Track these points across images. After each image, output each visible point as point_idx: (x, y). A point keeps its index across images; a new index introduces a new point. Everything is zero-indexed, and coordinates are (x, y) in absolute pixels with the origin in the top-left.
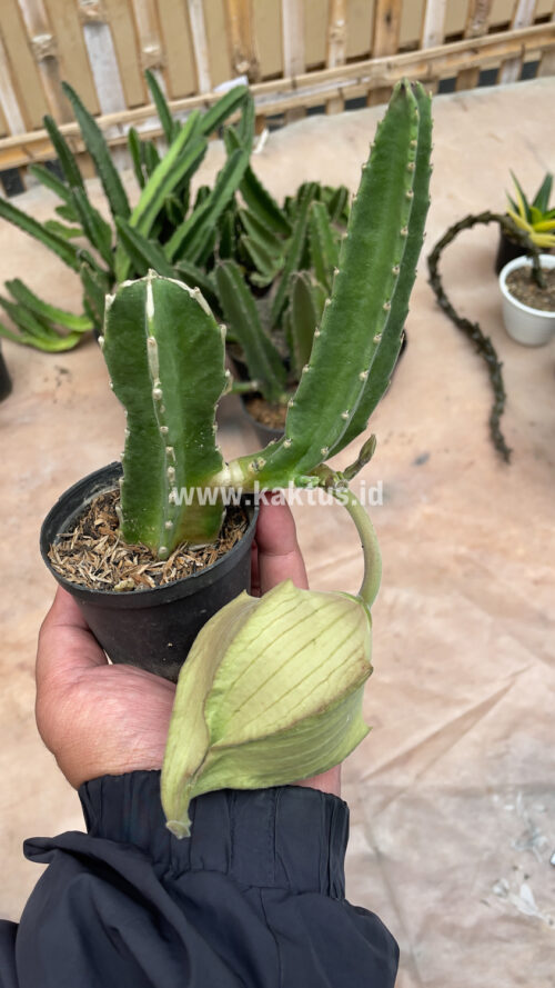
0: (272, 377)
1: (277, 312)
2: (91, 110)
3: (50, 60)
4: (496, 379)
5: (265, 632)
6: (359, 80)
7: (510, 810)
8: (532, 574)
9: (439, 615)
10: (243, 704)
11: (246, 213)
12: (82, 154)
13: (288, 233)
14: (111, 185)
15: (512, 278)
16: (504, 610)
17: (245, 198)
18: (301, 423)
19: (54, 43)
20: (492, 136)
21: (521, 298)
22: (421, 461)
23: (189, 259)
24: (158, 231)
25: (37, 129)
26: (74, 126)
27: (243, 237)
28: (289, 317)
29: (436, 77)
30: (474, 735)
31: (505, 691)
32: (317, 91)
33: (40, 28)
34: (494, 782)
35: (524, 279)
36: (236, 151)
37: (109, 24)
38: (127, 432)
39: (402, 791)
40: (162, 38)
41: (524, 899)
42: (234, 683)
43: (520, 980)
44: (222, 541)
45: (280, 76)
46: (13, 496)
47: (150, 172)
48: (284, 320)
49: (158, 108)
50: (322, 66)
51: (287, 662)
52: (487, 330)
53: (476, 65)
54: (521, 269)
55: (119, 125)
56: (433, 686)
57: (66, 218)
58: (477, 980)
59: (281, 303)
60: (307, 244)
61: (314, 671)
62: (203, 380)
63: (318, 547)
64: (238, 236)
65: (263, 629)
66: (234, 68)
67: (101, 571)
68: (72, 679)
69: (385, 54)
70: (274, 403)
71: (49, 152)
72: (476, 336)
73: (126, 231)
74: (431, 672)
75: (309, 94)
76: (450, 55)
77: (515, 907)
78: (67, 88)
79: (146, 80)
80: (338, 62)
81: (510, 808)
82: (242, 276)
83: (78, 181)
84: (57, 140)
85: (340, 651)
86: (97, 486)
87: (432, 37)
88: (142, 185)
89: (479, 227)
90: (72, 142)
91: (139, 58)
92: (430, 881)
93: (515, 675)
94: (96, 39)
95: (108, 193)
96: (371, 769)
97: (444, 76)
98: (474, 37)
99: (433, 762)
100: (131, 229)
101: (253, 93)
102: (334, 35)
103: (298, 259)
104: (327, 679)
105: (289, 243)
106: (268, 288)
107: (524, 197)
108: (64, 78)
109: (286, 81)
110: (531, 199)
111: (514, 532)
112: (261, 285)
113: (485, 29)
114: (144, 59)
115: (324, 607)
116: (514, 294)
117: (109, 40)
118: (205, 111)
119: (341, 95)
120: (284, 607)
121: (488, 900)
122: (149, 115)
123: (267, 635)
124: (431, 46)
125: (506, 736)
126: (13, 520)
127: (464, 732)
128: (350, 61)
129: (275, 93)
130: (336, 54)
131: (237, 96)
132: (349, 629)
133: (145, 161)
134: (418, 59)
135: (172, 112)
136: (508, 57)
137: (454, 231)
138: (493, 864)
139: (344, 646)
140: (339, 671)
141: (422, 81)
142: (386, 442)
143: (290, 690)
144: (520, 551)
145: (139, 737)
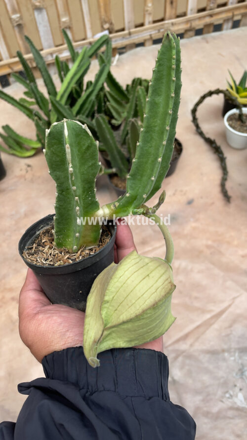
0: (122, 167)
1: (123, 137)
2: (38, 48)
3: (20, 26)
4: (223, 165)
5: (126, 273)
6: (159, 31)
7: (233, 359)
8: (241, 252)
9: (199, 272)
10: (119, 306)
11: (109, 92)
12: (35, 68)
13: (128, 101)
14: (48, 82)
15: (230, 119)
16: (229, 269)
17: (108, 86)
18: (133, 185)
19: (21, 18)
20: (220, 54)
21: (234, 128)
22: (190, 202)
23: (83, 114)
24: (69, 102)
25: (14, 57)
26: (30, 55)
27: (108, 103)
28: (128, 139)
29: (194, 28)
30: (216, 326)
31: (230, 306)
32: (140, 36)
33: (15, 12)
34: (225, 347)
35: (235, 119)
36: (104, 64)
37: (46, 9)
38: (57, 194)
39: (183, 352)
40: (69, 14)
41: (239, 400)
42: (113, 297)
43: (238, 436)
44: (101, 244)
45: (123, 30)
46: (7, 223)
47: (65, 75)
48: (127, 141)
49: (68, 46)
50: (142, 25)
51: (137, 285)
52: (219, 143)
53: (212, 22)
54: (234, 115)
55: (51, 54)
56: (197, 304)
57: (28, 97)
58: (219, 436)
59: (125, 133)
60: (136, 106)
61: (150, 288)
62: (90, 167)
63: (144, 243)
64: (105, 103)
65: (125, 272)
66: (102, 27)
67: (47, 259)
68: (35, 312)
69: (170, 18)
70: (123, 178)
71: (20, 67)
72: (214, 145)
73: (54, 102)
74: (196, 298)
75: (136, 37)
76: (200, 18)
77: (235, 403)
78: (27, 38)
79: (63, 34)
80: (149, 23)
81: (232, 358)
82: (107, 121)
83: (33, 80)
84: (23, 62)
85: (160, 280)
86: (42, 226)
87: (191, 10)
88: (62, 81)
89: (214, 96)
90: (31, 62)
91: (60, 23)
92: (197, 392)
93: (234, 298)
94: (40, 16)
95: (46, 85)
96: (170, 342)
97: (197, 28)
98: (211, 9)
99: (198, 338)
100: (57, 102)
101: (111, 38)
102: (147, 11)
103: (132, 113)
104: (155, 292)
105: (128, 106)
106: (119, 126)
107: (234, 82)
108: (26, 34)
109: (126, 32)
110: (238, 83)
111: (233, 234)
112: (116, 125)
113: (216, 6)
114: (62, 24)
115: (151, 262)
116: (231, 126)
117: (46, 16)
118: (90, 47)
119: (151, 38)
120: (133, 262)
121: (224, 400)
122: (64, 49)
123: (127, 274)
124: (191, 14)
125: (230, 326)
126: (8, 233)
127: (211, 325)
128: (155, 22)
129: (121, 38)
130: (148, 19)
131: (104, 39)
132: (163, 271)
133: (63, 70)
134: (185, 20)
135: (74, 48)
136: (226, 18)
137: (203, 98)
138: (225, 384)
139: (162, 278)
140: (161, 287)
141: (187, 31)
142: (174, 194)
143: (140, 298)
144: (236, 243)
145: (70, 331)
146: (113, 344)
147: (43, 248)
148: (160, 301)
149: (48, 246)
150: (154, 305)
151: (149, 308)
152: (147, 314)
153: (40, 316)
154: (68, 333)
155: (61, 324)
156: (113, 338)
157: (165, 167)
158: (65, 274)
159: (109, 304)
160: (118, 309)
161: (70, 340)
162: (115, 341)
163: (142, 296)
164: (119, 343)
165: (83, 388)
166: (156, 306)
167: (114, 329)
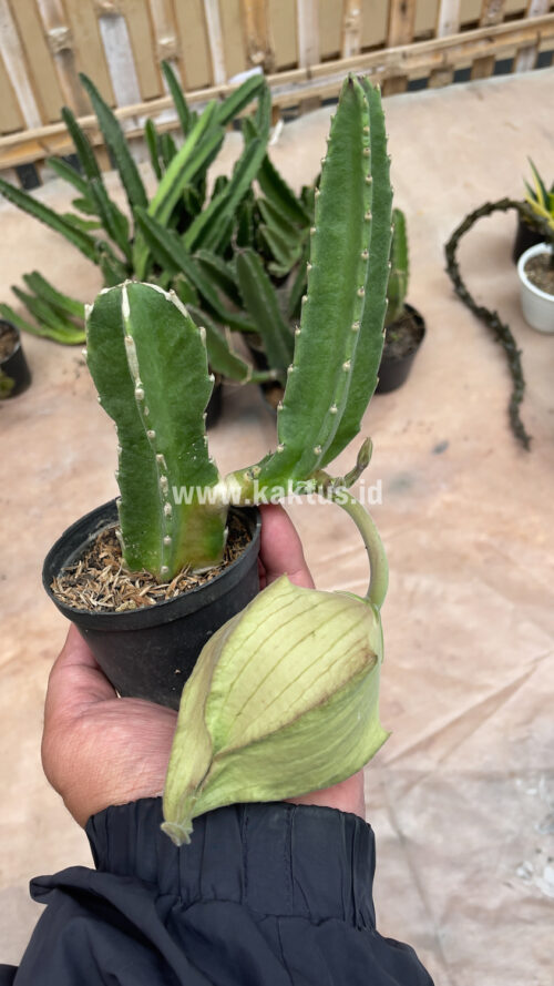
1: (296, 302)
2: (109, 102)
3: (66, 54)
4: (515, 367)
6: (374, 70)
7: (533, 793)
9: (459, 601)
10: (244, 706)
11: (264, 203)
12: (99, 147)
13: (307, 222)
14: (129, 176)
15: (531, 265)
16: (524, 595)
17: (263, 188)
18: (293, 427)
19: (70, 35)
20: (509, 125)
21: (539, 285)
22: (440, 449)
23: (208, 247)
24: (176, 222)
25: (53, 122)
26: (91, 119)
27: (262, 226)
29: (452, 66)
30: (497, 719)
31: (527, 676)
32: (332, 81)
33: (56, 21)
34: (517, 766)
35: (542, 266)
36: (254, 140)
37: (124, 16)
39: (423, 775)
40: (177, 30)
41: (547, 881)
42: (232, 685)
43: (545, 962)
45: (294, 66)
46: (33, 488)
47: (167, 163)
49: (175, 99)
50: (337, 56)
51: (285, 656)
52: (505, 318)
53: (491, 54)
54: (540, 256)
55: (135, 118)
56: (455, 672)
57: (83, 210)
59: (299, 293)
61: (316, 662)
62: (189, 386)
64: (256, 226)
65: (259, 625)
66: (249, 59)
67: (102, 596)
68: (76, 714)
69: (400, 43)
71: (67, 146)
72: (494, 324)
73: (144, 220)
74: (453, 658)
75: (324, 84)
76: (465, 44)
77: (538, 889)
78: (85, 80)
79: (163, 72)
80: (353, 52)
81: (532, 791)
82: (261, 265)
83: (95, 173)
84: (76, 133)
85: (341, 642)
86: (101, 522)
87: (447, 26)
88: (159, 176)
89: (497, 215)
90: (90, 134)
91: (154, 49)
92: (453, 864)
93: (537, 660)
94: (112, 32)
95: (125, 185)
96: (394, 754)
97: (460, 66)
98: (490, 25)
99: (455, 747)
100: (150, 219)
101: (269, 84)
102: (349, 25)
104: (328, 670)
105: (304, 233)
106: (285, 278)
107: (542, 184)
108: (81, 70)
109: (302, 71)
110: (548, 186)
111: (535, 519)
112: (279, 275)
113: (501, 17)
114: (159, 51)
115: (321, 603)
116: (533, 281)
117: (125, 33)
118: (220, 103)
120: (280, 601)
121: (512, 882)
122: (166, 107)
123: (264, 630)
124: (446, 34)
125: (528, 721)
127: (486, 717)
128: (365, 50)
129: (289, 84)
130: (351, 44)
131: (254, 85)
132: (350, 623)
133: (162, 153)
134: (431, 48)
135: (188, 104)
136: (524, 45)
137: (472, 218)
138: (516, 847)
139: (346, 638)
140: (341, 661)
141: (435, 72)
142: (405, 431)
143: (290, 685)
144: (541, 538)
145: (145, 760)
146: (236, 793)
147: (99, 572)
148: (336, 691)
149: (109, 567)
150: (322, 702)
151: (311, 710)
152: (306, 722)
153: (85, 725)
154: (141, 766)
155: (127, 743)
156: (235, 779)
157: (364, 383)
158: (136, 631)
159: (223, 700)
160: (244, 711)
161: (144, 781)
162: (241, 787)
163: (295, 680)
164: (248, 790)
165: (168, 894)
166: (325, 704)
167: (235, 758)
